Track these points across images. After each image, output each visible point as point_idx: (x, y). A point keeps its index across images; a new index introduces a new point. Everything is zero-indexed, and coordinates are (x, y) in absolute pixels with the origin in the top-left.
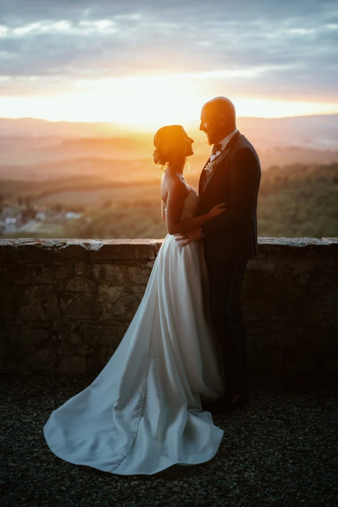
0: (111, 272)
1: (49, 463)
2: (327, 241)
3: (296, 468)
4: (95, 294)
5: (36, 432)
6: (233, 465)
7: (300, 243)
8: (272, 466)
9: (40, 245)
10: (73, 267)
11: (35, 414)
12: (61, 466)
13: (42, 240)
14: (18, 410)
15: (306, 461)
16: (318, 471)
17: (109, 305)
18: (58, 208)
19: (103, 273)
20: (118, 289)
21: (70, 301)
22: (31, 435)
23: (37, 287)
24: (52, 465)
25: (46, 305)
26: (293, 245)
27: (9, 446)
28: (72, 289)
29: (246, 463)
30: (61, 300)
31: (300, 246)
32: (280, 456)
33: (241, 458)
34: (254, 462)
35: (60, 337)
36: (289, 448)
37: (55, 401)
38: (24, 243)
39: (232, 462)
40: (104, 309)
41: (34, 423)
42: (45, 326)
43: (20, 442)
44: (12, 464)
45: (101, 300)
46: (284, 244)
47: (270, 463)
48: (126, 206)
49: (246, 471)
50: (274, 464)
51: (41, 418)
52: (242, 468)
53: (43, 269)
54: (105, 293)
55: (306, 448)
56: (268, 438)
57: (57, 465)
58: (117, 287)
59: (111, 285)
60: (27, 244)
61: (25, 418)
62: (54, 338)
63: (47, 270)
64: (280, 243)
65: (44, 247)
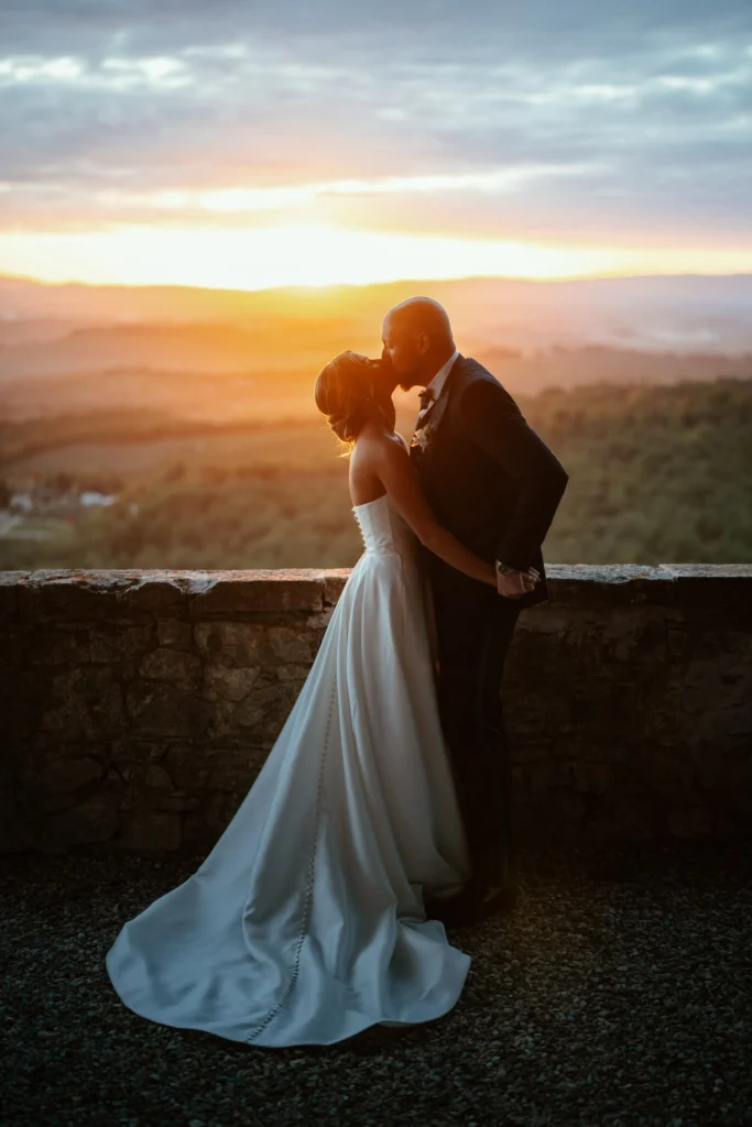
0: (233, 638)
1: (121, 1030)
2: (669, 571)
3: (613, 1026)
4: (201, 682)
5: (88, 969)
6: (491, 1024)
7: (616, 575)
8: (568, 1022)
9: (84, 583)
10: (155, 628)
11: (80, 935)
12: (146, 1034)
13: (87, 572)
14: (45, 927)
15: (633, 1012)
16: (658, 1030)
17: (230, 707)
18: (63, 483)
19: (215, 640)
20: (247, 674)
21: (148, 699)
22: (77, 976)
23: (78, 671)
24: (128, 1032)
25: (96, 708)
26: (602, 580)
27: (35, 998)
28: (153, 675)
29: (517, 1018)
30: (129, 697)
31: (617, 582)
32: (583, 1004)
33: (507, 1010)
34: (531, 1015)
35: (126, 775)
36: (601, 987)
37: (120, 908)
38: (50, 579)
39: (488, 1018)
40: (219, 715)
41: (81, 951)
42: (95, 751)
43: (56, 989)
44: (47, 1034)
45: (213, 696)
46: (584, 578)
47: (563, 1018)
48: (219, 476)
49: (516, 1033)
50: (570, 1018)
51: (95, 941)
52: (509, 1029)
53: (92, 633)
54: (220, 682)
55: (633, 987)
56: (559, 970)
57: (137, 1031)
58: (245, 669)
59: (233, 665)
60: (57, 581)
61: (62, 943)
62: (113, 776)
63: (100, 635)
64: (576, 576)
65: (94, 587)
